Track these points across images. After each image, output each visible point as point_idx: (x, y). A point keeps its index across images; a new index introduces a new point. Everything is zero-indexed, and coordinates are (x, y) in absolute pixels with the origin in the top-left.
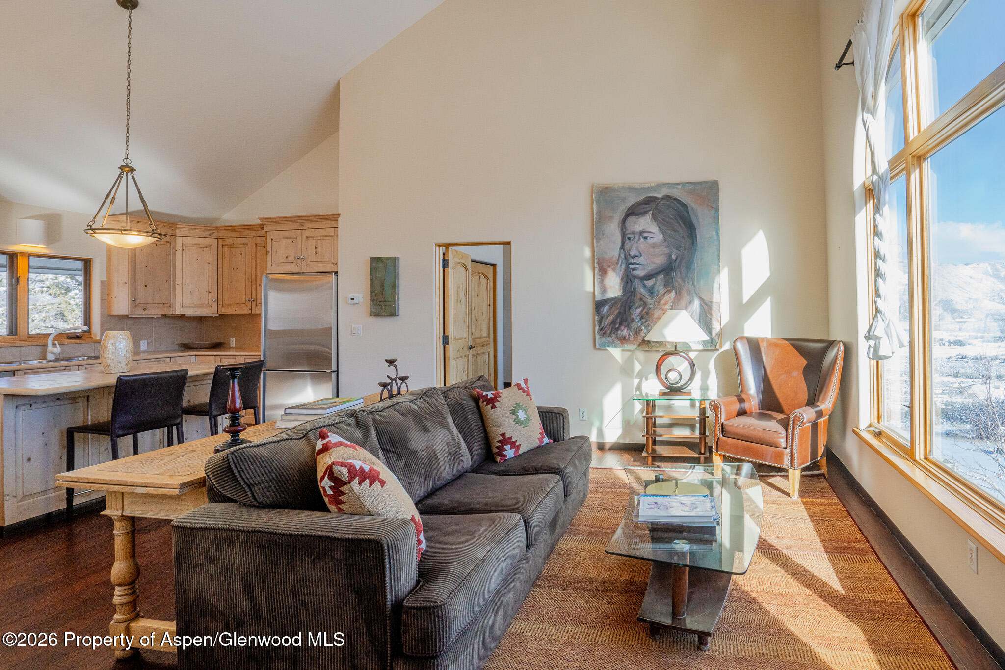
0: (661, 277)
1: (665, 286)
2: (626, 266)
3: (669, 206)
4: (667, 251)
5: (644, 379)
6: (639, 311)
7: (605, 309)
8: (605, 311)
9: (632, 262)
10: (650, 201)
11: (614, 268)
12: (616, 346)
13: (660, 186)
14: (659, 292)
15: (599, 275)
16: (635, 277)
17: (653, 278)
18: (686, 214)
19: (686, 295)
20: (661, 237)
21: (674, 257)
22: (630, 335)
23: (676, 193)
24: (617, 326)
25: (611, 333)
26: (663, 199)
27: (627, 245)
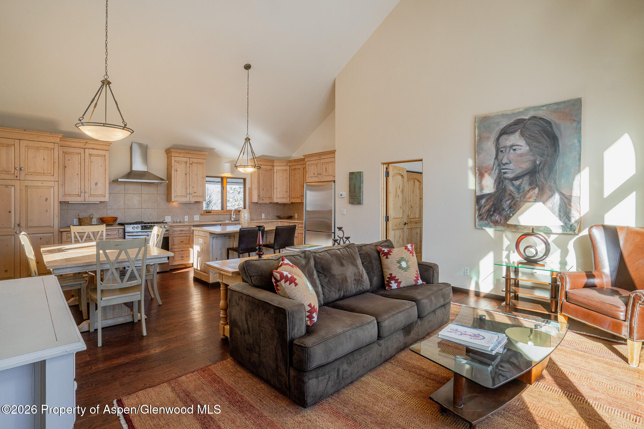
0: (526, 178)
1: (530, 184)
2: (499, 171)
3: (535, 124)
4: (532, 158)
5: (512, 252)
6: (508, 202)
7: (483, 201)
8: (483, 202)
9: (504, 168)
10: (518, 122)
11: (490, 173)
12: (490, 227)
13: (527, 110)
14: (525, 189)
15: (479, 178)
16: (506, 179)
17: (520, 179)
18: (550, 129)
19: (548, 190)
20: (528, 148)
21: (538, 162)
22: (501, 220)
23: (541, 114)
24: (491, 213)
25: (487, 218)
26: (529, 119)
27: (501, 156)
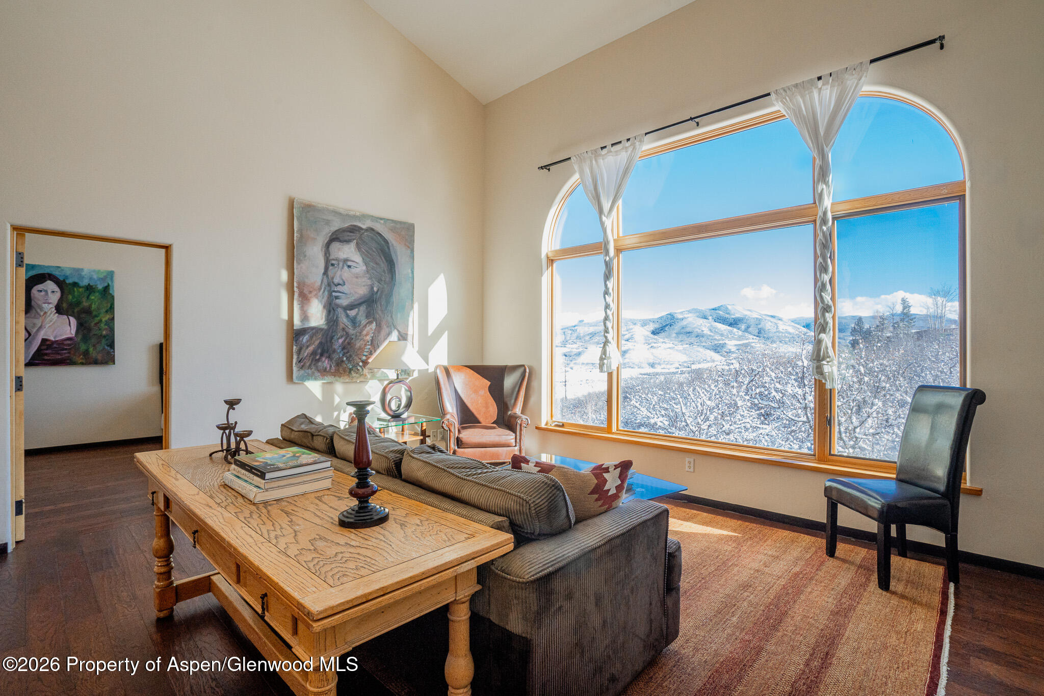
0: (363, 308)
1: (367, 317)
2: (328, 294)
3: (372, 239)
4: (369, 282)
5: (342, 411)
6: (341, 341)
7: (305, 339)
8: (304, 340)
9: (336, 290)
10: (354, 229)
11: (316, 294)
12: (316, 379)
13: (364, 217)
14: (361, 323)
15: (299, 301)
16: (338, 306)
17: (356, 308)
18: (387, 250)
19: (385, 327)
20: (364, 268)
21: (375, 289)
22: (331, 366)
23: (379, 227)
24: (317, 357)
25: (310, 365)
26: (367, 230)
27: (331, 271)
